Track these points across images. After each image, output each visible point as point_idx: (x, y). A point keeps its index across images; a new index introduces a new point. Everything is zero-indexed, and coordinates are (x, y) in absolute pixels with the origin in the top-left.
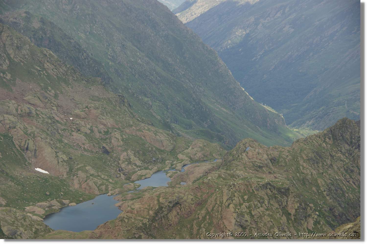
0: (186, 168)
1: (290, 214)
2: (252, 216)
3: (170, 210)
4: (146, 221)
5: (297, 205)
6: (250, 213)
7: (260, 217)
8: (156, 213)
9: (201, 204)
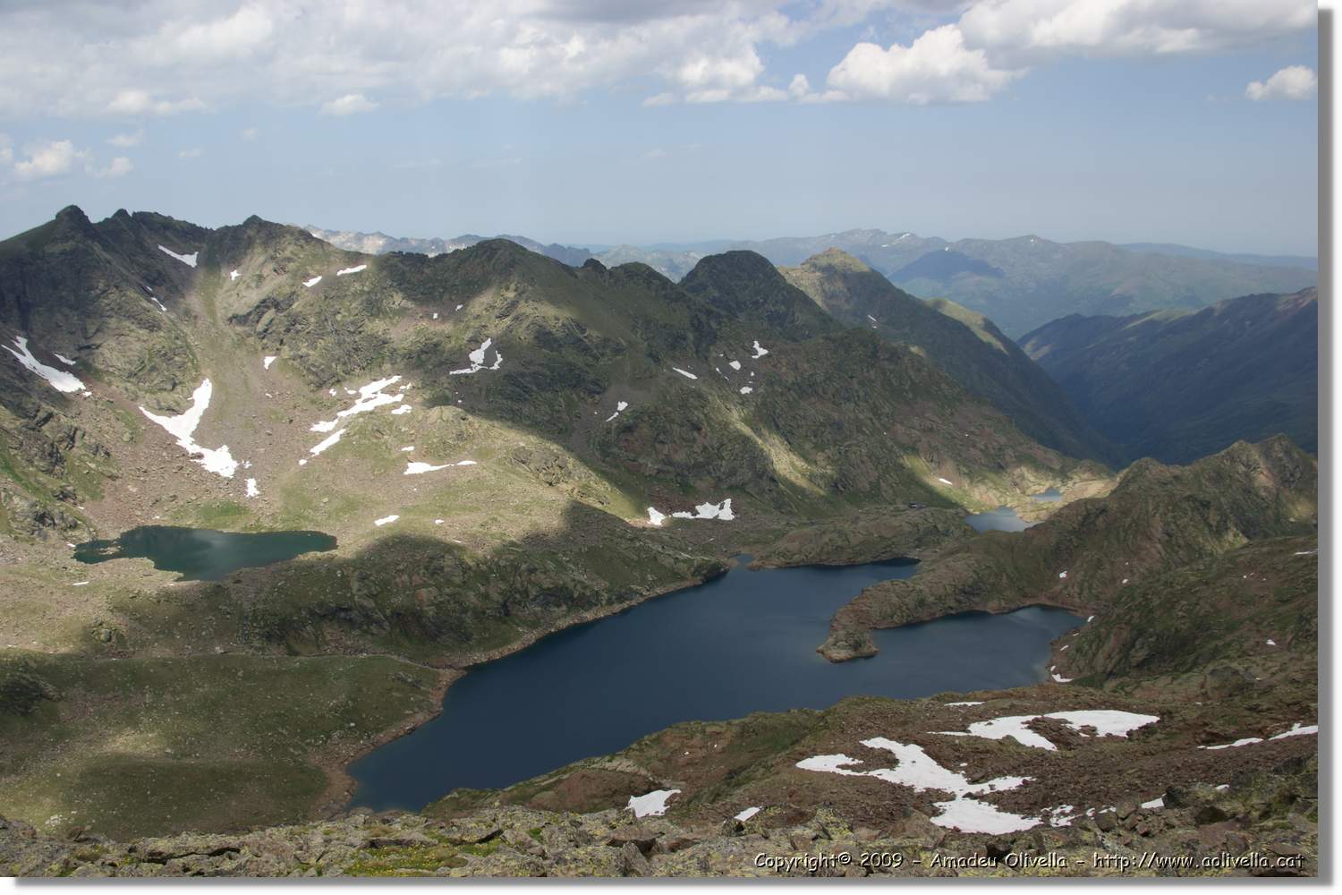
0: (1077, 485)
1: (1211, 526)
2: (1178, 526)
3: (1097, 516)
4: (1075, 525)
5: (1218, 518)
6: (1175, 523)
7: (1185, 527)
8: (1085, 518)
9: (1125, 513)
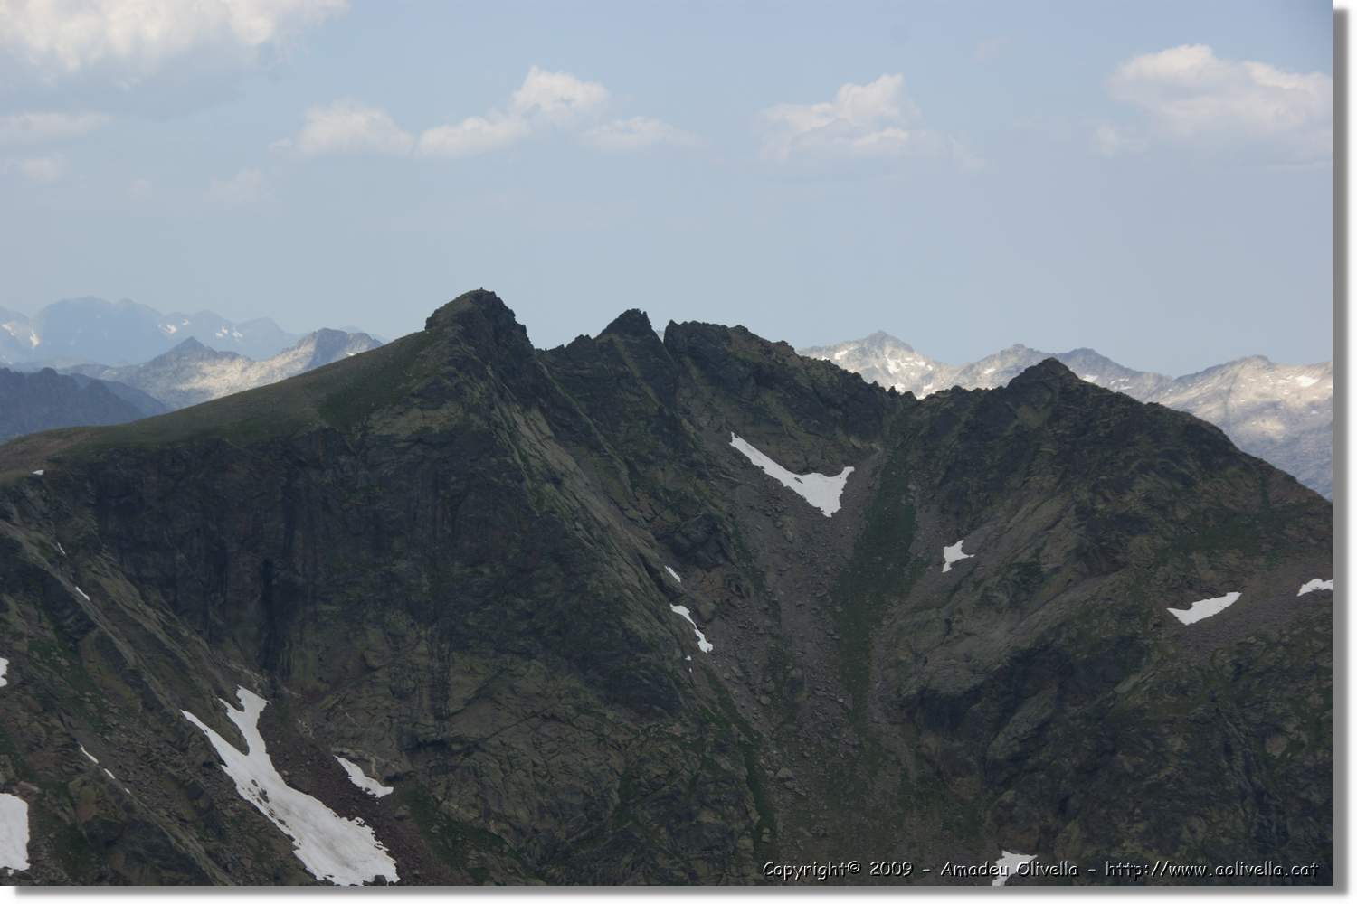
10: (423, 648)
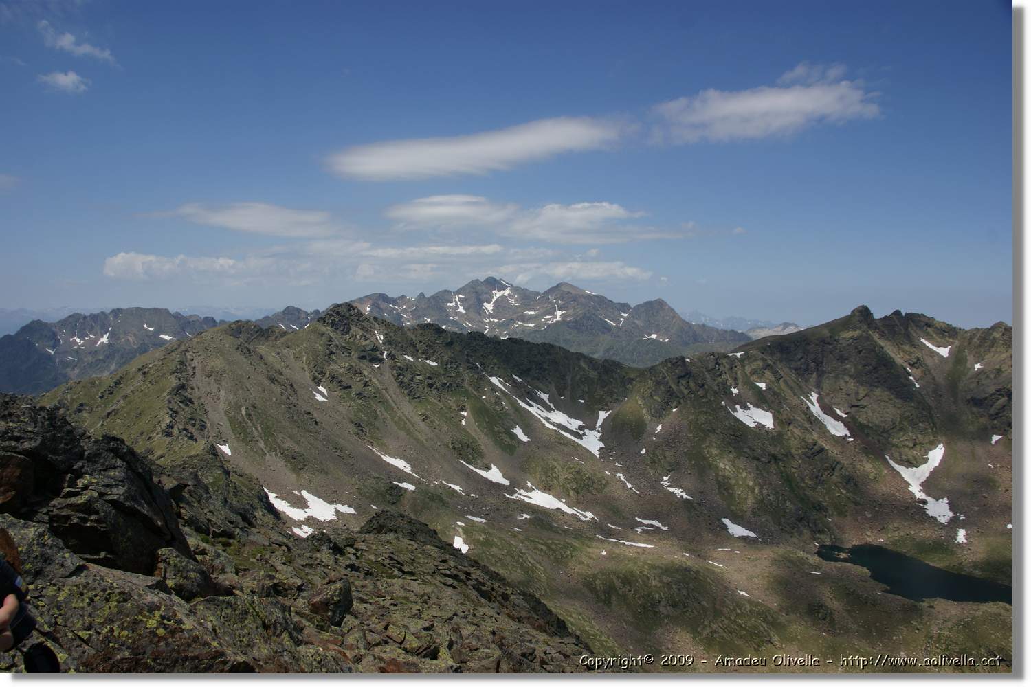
10: (852, 385)
